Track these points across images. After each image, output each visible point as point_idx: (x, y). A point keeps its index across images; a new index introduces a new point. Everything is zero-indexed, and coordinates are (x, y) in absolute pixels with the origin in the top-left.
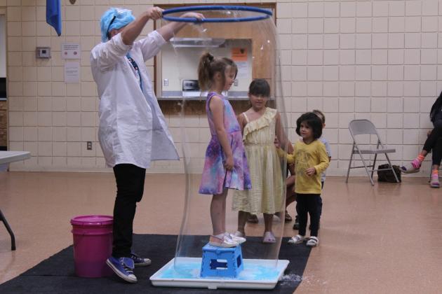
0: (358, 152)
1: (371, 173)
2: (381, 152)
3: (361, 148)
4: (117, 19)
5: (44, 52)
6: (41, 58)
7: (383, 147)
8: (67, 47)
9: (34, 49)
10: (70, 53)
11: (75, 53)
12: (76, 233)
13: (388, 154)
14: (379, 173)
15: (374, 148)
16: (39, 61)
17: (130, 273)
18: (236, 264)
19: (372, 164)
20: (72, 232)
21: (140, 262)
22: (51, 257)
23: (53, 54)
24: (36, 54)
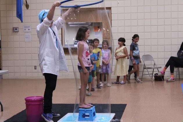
0: (146, 68)
1: (151, 77)
2: (155, 68)
3: (147, 67)
4: (45, 14)
5: (16, 29)
6: (15, 32)
7: (156, 66)
8: (25, 27)
9: (12, 28)
10: (27, 29)
11: (29, 29)
12: (27, 104)
13: (158, 69)
14: (155, 77)
15: (153, 67)
16: (14, 33)
17: (51, 120)
18: (93, 115)
19: (152, 73)
20: (25, 103)
21: (56, 115)
22: (17, 114)
23: (20, 30)
24: (13, 30)
